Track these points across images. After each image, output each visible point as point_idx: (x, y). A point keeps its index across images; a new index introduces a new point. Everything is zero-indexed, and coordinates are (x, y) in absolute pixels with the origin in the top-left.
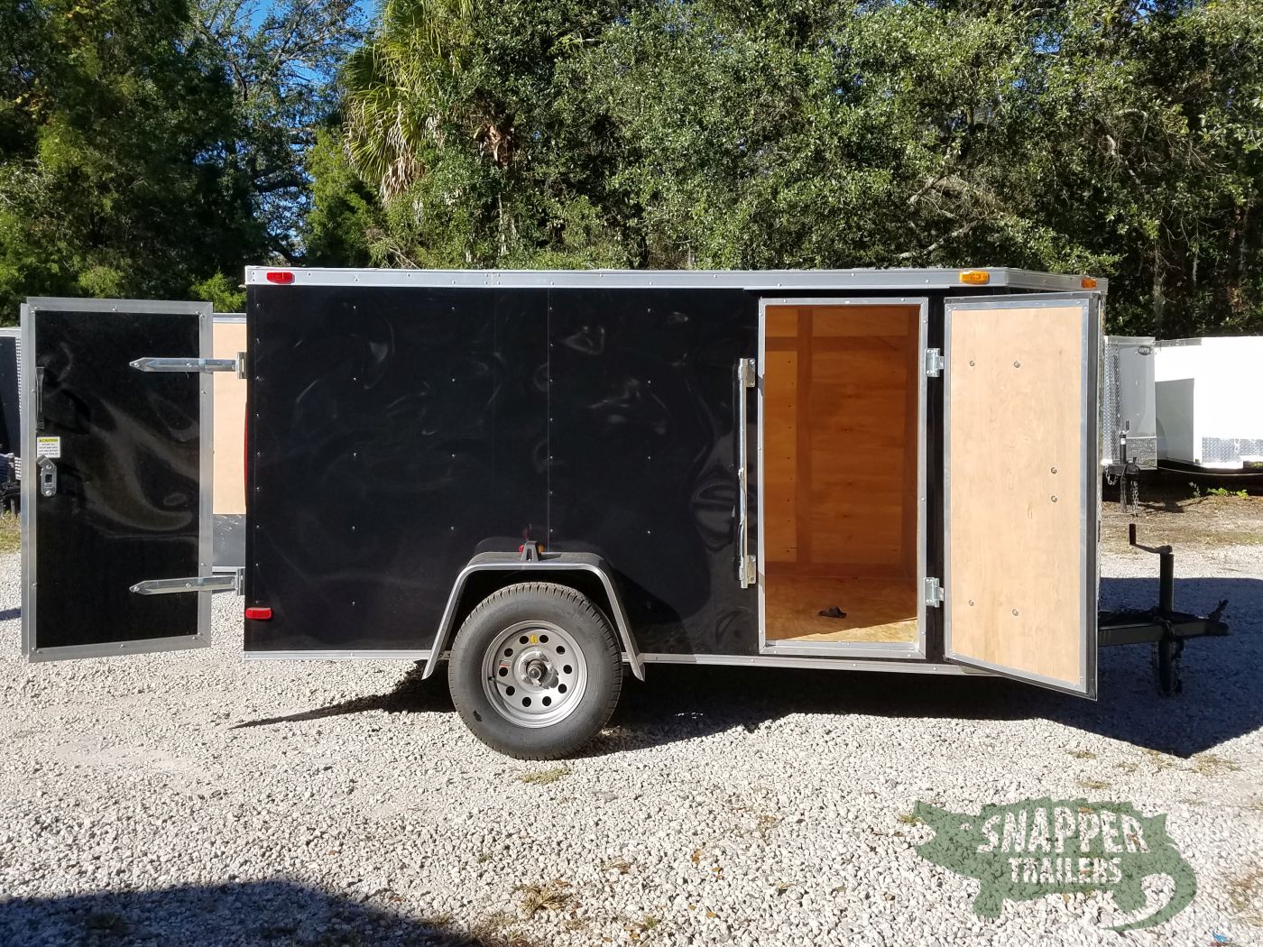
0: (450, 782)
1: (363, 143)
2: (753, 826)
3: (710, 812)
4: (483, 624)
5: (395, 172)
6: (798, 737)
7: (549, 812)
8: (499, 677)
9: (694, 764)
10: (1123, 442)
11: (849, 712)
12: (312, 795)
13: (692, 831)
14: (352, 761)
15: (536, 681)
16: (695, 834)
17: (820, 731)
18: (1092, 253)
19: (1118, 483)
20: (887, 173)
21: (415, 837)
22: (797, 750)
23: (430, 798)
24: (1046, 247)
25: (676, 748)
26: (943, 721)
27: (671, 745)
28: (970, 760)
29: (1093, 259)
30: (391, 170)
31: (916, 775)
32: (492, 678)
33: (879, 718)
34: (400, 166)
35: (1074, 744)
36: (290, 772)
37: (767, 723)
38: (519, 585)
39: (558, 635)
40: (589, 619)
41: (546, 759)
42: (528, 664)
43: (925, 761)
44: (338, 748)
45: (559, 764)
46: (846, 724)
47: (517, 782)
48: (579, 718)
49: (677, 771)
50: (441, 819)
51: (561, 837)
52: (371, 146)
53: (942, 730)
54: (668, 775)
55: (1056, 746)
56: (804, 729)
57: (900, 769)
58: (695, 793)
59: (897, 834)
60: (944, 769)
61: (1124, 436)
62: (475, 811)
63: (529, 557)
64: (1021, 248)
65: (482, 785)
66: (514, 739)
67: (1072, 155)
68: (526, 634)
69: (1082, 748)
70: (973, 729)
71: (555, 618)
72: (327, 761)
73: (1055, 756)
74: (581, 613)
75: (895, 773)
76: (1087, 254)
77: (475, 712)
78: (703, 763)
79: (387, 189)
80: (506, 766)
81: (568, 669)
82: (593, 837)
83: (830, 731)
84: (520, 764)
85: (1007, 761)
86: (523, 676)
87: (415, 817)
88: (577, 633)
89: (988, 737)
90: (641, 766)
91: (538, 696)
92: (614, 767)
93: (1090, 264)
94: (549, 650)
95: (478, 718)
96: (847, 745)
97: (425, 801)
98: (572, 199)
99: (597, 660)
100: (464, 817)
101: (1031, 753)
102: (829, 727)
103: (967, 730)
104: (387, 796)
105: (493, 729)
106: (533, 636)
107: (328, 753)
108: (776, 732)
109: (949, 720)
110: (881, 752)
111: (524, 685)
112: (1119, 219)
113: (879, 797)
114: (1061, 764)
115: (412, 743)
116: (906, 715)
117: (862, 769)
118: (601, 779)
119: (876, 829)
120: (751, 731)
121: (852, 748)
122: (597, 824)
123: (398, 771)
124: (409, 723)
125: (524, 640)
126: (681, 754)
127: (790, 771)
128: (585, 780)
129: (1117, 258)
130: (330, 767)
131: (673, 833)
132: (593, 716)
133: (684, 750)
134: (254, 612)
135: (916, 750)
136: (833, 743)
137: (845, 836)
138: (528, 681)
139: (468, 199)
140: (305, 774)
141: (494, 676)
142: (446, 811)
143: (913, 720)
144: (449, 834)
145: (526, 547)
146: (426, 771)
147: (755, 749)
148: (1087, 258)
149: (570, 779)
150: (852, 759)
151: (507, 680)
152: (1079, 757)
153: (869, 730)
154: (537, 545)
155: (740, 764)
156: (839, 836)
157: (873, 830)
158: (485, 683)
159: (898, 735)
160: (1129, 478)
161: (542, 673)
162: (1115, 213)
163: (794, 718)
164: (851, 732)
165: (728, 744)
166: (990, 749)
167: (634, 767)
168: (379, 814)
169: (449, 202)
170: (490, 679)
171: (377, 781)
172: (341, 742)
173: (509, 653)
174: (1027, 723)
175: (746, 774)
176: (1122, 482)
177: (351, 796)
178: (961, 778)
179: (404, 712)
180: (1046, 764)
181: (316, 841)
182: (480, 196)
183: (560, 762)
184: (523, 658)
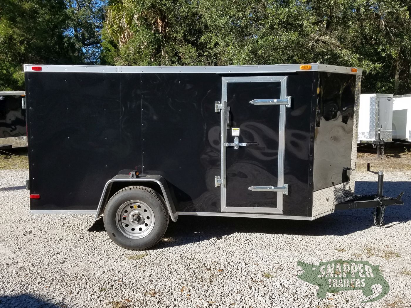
0: (101, 259)
1: (112, 26)
2: (208, 277)
3: (194, 271)
4: (115, 202)
5: (124, 36)
6: (235, 242)
7: (134, 271)
8: (122, 221)
9: (194, 252)
10: (379, 132)
11: (256, 232)
12: (49, 263)
13: (185, 279)
14: (68, 251)
15: (137, 222)
16: (185, 280)
17: (244, 239)
18: (372, 63)
19: (377, 147)
20: (297, 33)
21: (80, 281)
22: (233, 247)
23: (92, 265)
24: (355, 61)
25: (189, 246)
26: (291, 236)
27: (188, 245)
28: (297, 251)
29: (372, 66)
30: (122, 36)
31: (275, 257)
32: (120, 221)
33: (267, 235)
34: (125, 35)
35: (338, 246)
36: (44, 255)
37: (225, 236)
38: (129, 187)
39: (144, 206)
40: (155, 200)
41: (140, 250)
42: (133, 216)
43: (280, 252)
44: (65, 245)
45: (144, 252)
46: (255, 237)
47: (126, 259)
48: (152, 236)
49: (187, 255)
50: (92, 274)
51: (134, 281)
52: (115, 27)
53: (290, 239)
54: (183, 256)
55: (332, 246)
56: (238, 239)
57: (270, 254)
58: (190, 264)
59: (261, 281)
60: (286, 255)
61: (380, 130)
62: (106, 271)
63: (132, 176)
64: (346, 61)
65: (113, 260)
66: (128, 243)
67: (366, 26)
68: (132, 205)
69: (341, 247)
70: (301, 239)
71: (143, 199)
72: (59, 251)
73: (330, 251)
74: (152, 198)
75: (267, 256)
76: (370, 64)
77: (113, 233)
78: (197, 252)
79: (121, 43)
80: (125, 253)
81: (148, 218)
82: (146, 281)
83: (248, 240)
84: (130, 252)
85: (311, 252)
86: (132, 220)
87: (83, 273)
88: (151, 205)
89: (306, 242)
90: (174, 253)
91: (137, 227)
92: (164, 253)
93: (371, 67)
94: (141, 211)
95: (114, 236)
96: (252, 245)
97: (90, 266)
98: (186, 46)
99: (159, 215)
100: (101, 273)
101: (321, 249)
102: (248, 238)
103: (299, 240)
104: (76, 264)
105: (120, 239)
106: (135, 206)
107: (61, 247)
108: (228, 240)
109: (293, 235)
110: (264, 248)
111: (132, 223)
112: (383, 50)
113: (258, 266)
114: (332, 254)
115: (93, 244)
116: (278, 233)
117: (255, 254)
118: (158, 258)
119: (254, 279)
120: (218, 240)
121: (254, 246)
122: (150, 276)
123: (84, 254)
124: (95, 236)
125: (132, 207)
126: (190, 248)
127: (228, 255)
128: (152, 258)
129: (381, 65)
130: (59, 253)
131: (177, 280)
132: (157, 235)
133: (192, 247)
134: (33, 196)
135: (278, 248)
136: (247, 244)
137: (241, 282)
138: (133, 222)
139: (149, 46)
140: (49, 256)
141: (121, 220)
142: (96, 270)
143: (280, 235)
144: (93, 280)
145: (131, 173)
146: (94, 255)
147: (218, 246)
148: (370, 65)
149: (146, 258)
150: (252, 251)
151: (126, 222)
152: (339, 251)
153: (262, 239)
154: (136, 172)
155: (211, 252)
156: (239, 282)
157: (252, 279)
158: (117, 223)
159: (272, 241)
160: (381, 145)
161: (139, 219)
162: (381, 48)
163: (236, 234)
164: (255, 240)
165: (209, 244)
166: (306, 247)
167: (171, 253)
168: (71, 272)
169: (142, 47)
170: (119, 221)
171: (75, 258)
172: (67, 243)
173: (126, 212)
174: (323, 237)
175: (212, 256)
176: (378, 147)
177: (63, 264)
178: (292, 259)
179: (95, 232)
180: (326, 253)
181: (42, 282)
182: (153, 45)
183: (145, 251)
184: (132, 213)
